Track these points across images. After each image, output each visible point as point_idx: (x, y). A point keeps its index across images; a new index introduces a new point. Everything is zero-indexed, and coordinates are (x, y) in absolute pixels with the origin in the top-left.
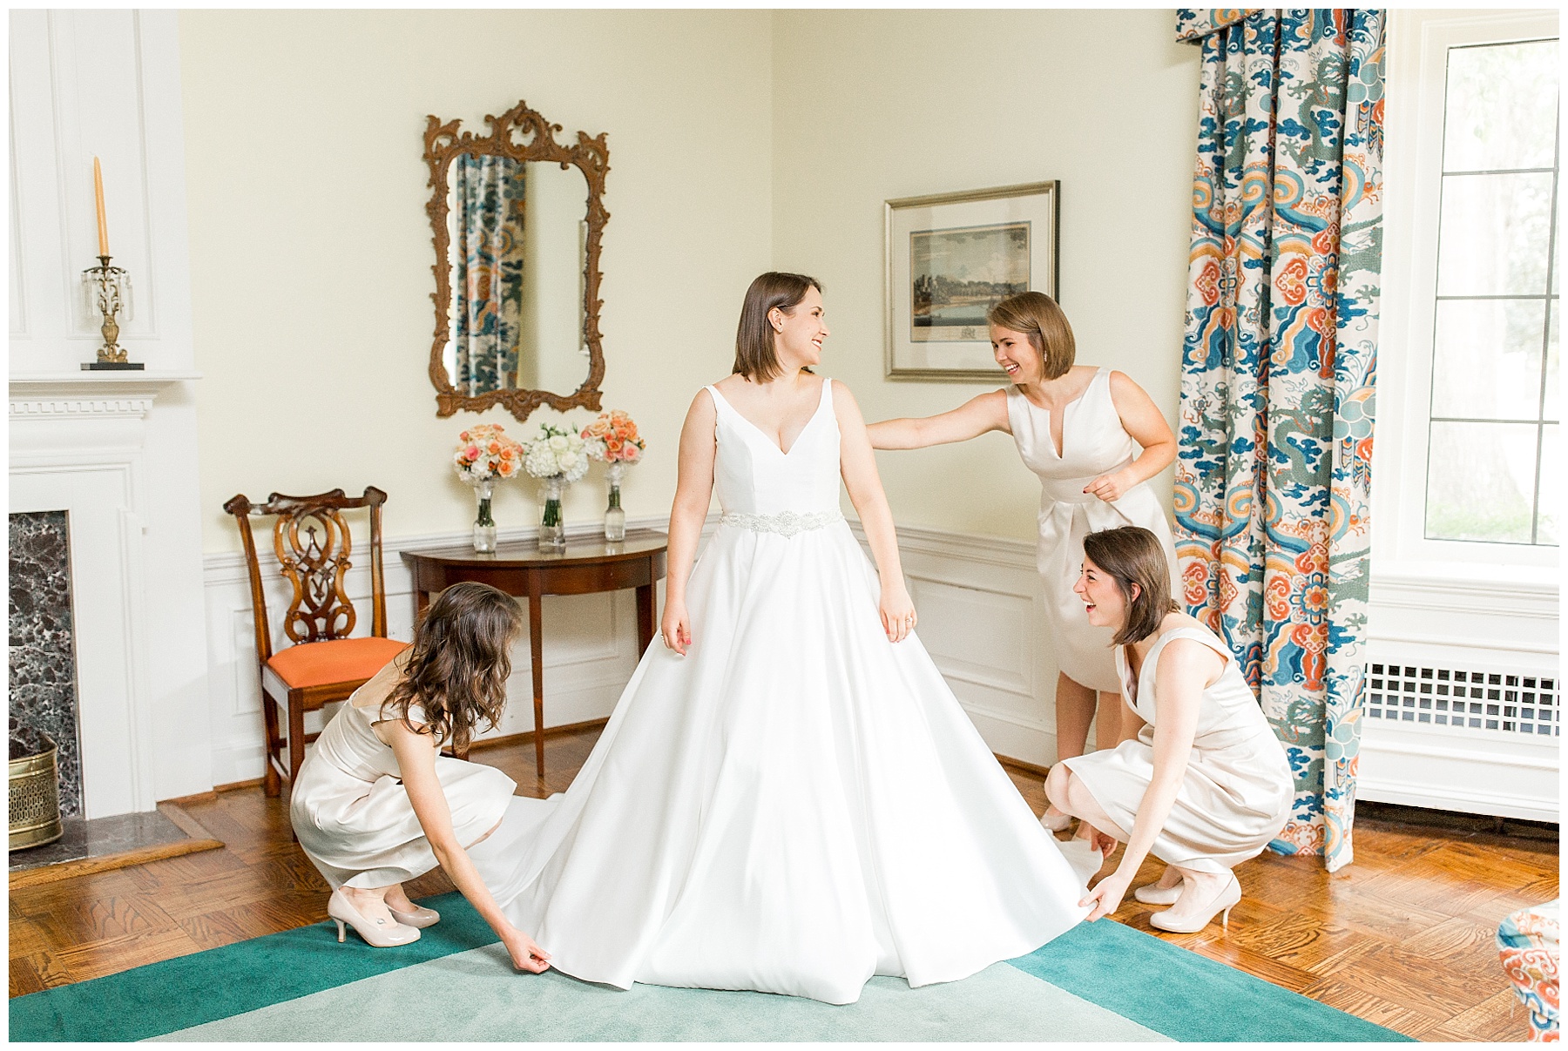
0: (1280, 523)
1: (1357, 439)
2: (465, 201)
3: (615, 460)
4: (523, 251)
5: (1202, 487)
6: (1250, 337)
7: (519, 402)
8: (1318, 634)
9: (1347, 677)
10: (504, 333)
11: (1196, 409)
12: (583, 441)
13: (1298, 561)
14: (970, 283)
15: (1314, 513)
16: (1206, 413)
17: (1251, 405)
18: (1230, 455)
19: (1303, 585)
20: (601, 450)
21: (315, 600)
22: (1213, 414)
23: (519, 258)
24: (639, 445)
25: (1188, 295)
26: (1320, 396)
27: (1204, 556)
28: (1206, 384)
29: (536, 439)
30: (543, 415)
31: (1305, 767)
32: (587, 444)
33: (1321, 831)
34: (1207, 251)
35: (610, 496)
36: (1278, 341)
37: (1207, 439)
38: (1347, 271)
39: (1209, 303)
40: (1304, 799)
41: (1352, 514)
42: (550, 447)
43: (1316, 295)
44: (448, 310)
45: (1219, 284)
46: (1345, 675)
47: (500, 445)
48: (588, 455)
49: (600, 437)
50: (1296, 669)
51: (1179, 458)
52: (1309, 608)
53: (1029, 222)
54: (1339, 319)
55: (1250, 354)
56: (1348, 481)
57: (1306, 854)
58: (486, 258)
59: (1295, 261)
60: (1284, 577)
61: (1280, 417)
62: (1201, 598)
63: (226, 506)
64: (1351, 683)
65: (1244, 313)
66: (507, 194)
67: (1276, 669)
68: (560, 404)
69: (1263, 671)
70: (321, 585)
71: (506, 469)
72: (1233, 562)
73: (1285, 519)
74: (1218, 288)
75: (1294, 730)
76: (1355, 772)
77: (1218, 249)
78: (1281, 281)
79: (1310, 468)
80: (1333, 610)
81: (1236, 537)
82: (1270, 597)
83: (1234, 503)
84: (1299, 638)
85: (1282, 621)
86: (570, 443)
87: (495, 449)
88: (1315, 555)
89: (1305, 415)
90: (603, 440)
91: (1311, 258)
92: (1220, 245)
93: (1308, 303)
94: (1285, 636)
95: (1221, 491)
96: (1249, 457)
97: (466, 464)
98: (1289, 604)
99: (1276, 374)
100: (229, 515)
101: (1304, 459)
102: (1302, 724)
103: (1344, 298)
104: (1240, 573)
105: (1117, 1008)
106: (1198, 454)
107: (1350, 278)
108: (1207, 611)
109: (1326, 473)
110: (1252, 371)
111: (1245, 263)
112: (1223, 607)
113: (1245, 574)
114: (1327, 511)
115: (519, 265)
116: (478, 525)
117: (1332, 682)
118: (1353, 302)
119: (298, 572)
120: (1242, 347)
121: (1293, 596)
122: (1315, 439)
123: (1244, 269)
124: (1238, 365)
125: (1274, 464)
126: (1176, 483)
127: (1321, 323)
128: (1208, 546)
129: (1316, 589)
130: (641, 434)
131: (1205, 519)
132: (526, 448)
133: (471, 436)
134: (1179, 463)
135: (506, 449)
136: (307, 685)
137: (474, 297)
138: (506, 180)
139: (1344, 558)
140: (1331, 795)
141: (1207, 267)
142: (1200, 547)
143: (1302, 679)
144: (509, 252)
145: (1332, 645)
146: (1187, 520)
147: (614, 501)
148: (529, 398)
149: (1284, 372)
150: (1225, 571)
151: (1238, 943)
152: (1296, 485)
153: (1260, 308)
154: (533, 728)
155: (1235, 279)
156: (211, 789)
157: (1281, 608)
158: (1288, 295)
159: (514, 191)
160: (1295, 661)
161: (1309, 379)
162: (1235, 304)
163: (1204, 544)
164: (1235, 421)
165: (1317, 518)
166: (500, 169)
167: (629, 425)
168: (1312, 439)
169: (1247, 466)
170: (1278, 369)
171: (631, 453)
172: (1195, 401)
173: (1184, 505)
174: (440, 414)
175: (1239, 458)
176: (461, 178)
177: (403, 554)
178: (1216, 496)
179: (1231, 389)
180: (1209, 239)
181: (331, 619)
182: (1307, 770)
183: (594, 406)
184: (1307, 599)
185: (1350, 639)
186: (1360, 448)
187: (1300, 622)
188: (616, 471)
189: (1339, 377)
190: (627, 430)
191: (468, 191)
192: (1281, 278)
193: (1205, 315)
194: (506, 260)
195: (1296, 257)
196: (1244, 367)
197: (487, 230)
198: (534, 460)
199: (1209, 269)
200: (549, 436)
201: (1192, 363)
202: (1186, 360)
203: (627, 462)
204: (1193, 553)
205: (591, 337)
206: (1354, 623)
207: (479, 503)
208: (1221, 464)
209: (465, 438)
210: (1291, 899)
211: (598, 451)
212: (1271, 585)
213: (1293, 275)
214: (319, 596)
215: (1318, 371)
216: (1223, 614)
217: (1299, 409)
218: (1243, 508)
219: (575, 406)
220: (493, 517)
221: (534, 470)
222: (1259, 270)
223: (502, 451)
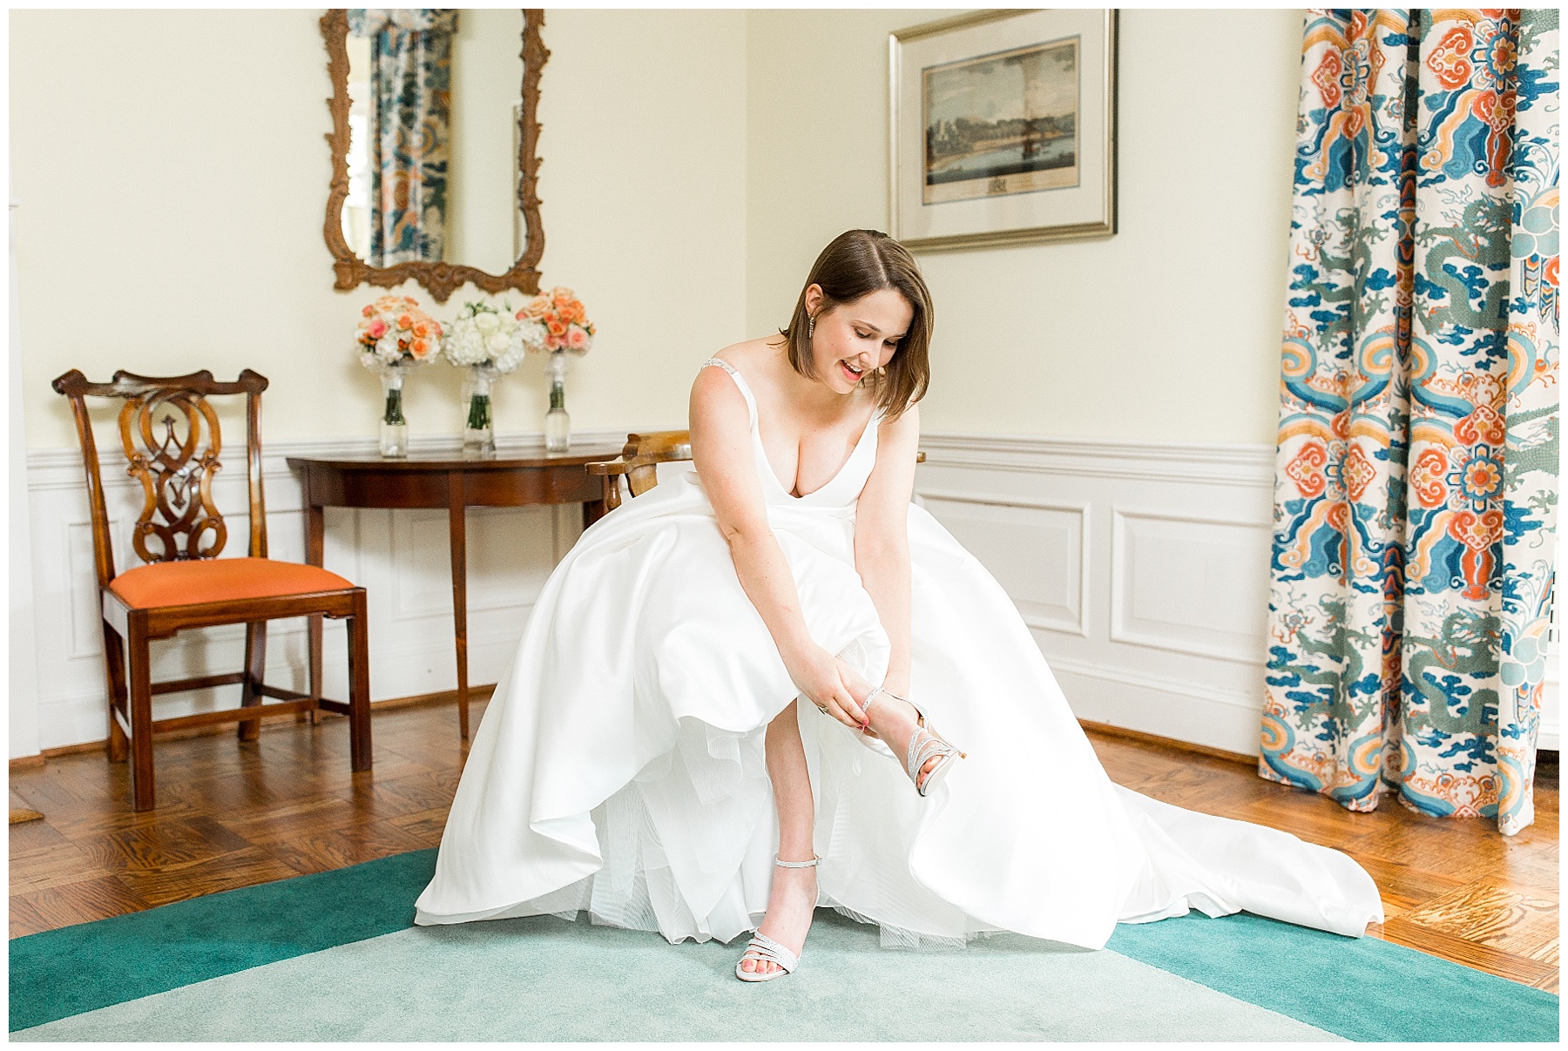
0: (1434, 379)
1: (1545, 257)
2: (379, 99)
3: (557, 348)
4: (448, 151)
5: (1319, 344)
6: (1392, 136)
7: (438, 279)
8: (1481, 524)
9: (1531, 575)
10: (425, 247)
11: (1312, 242)
12: (518, 323)
13: (1458, 429)
14: (1000, 123)
15: (1479, 365)
16: (1324, 247)
17: (1393, 226)
18: (1364, 293)
19: (1464, 460)
20: (541, 335)
21: (174, 509)
22: (1334, 249)
23: (443, 158)
24: (587, 329)
25: (1301, 94)
26: (1487, 209)
27: (1321, 434)
28: (1325, 210)
29: (459, 318)
30: (468, 293)
31: (1465, 701)
32: (522, 327)
33: (1488, 785)
34: (1327, 36)
35: (552, 395)
36: (1431, 138)
37: (1325, 282)
38: (1531, 33)
39: (1329, 105)
40: (1463, 743)
41: (1538, 358)
42: (476, 326)
43: (1484, 73)
44: (347, 155)
45: (1341, 80)
46: (1528, 572)
47: (413, 319)
48: (524, 341)
49: (540, 317)
50: (1454, 571)
51: (1289, 307)
52: (1471, 491)
53: (1078, 37)
54: (1519, 99)
55: (1392, 158)
56: (1533, 313)
57: (1466, 815)
58: (404, 160)
59: (1454, 31)
60: (1439, 450)
61: (1433, 239)
62: (1317, 489)
63: (55, 383)
64: (1536, 584)
65: (1384, 105)
66: (428, 83)
67: (1427, 572)
68: (490, 284)
69: (1408, 576)
70: (181, 491)
71: (420, 348)
72: (1368, 432)
73: (1441, 373)
74: (1339, 85)
75: (1450, 652)
76: (1539, 703)
77: (1340, 36)
78: (1435, 60)
79: (1474, 304)
80: (1512, 486)
81: (1373, 400)
82: (1418, 478)
83: (1369, 355)
84: (1458, 530)
85: (1436, 508)
86: (501, 323)
87: (406, 324)
88: (1479, 421)
89: (1468, 234)
90: (544, 323)
91: (1478, 25)
92: (1341, 30)
93: (1474, 85)
94: (1440, 528)
95: (1345, 349)
96: (1390, 295)
97: (370, 343)
98: (1445, 485)
99: (1425, 184)
100: (58, 396)
101: (1467, 291)
102: (1462, 644)
103: (1528, 69)
104: (1378, 446)
105: (1287, 1009)
106: (1313, 301)
107: (1537, 42)
108: (1325, 505)
109: (1499, 309)
110: (1395, 181)
111: (1385, 40)
112: (1354, 494)
113: (1385, 448)
114: (1495, 362)
115: (443, 167)
116: (384, 423)
117: (1510, 582)
118: (1541, 74)
119: (150, 472)
120: (1381, 150)
121: (1450, 475)
122: (1480, 266)
123: (1384, 48)
124: (1375, 174)
125: (1425, 302)
126: (1285, 340)
127: (1489, 111)
128: (1326, 421)
129: (1479, 465)
130: (591, 316)
131: (1324, 385)
132: (444, 328)
133: (378, 309)
134: (1289, 313)
135: (420, 324)
136: (155, 606)
137: (390, 206)
138: (428, 66)
139: (1526, 416)
140: (1509, 733)
141: (1326, 57)
142: (1317, 423)
143: (1461, 584)
144: (430, 151)
145: (1511, 533)
146: (1301, 387)
147: (556, 400)
148: (450, 273)
149: (1440, 179)
150: (1357, 446)
151: (1420, 923)
152: (1457, 328)
153: (1403, 100)
154: (455, 686)
155: (1367, 66)
156: (38, 753)
157: (1434, 492)
158: (1445, 77)
159: (436, 79)
160: (1453, 561)
161: (1474, 186)
162: (1368, 99)
163: (1322, 419)
164: (1371, 248)
165: (1482, 372)
166: (421, 54)
167: (575, 304)
168: (1477, 265)
169: (1389, 306)
170: (1430, 176)
171: (577, 338)
172: (1311, 231)
173: (1297, 368)
174: (339, 287)
175: (1377, 296)
176: (375, 70)
177: (289, 460)
178: (1337, 356)
179: (1362, 211)
180: (1329, 20)
181: (195, 535)
182: (1466, 705)
183: (530, 288)
184: (1468, 479)
185: (1535, 525)
186: (1549, 270)
187: (1460, 509)
188: (560, 363)
189: (1521, 176)
190: (572, 310)
191: (383, 86)
192: (1435, 56)
193: (1324, 119)
194: (428, 160)
195: (1456, 26)
196: (1385, 176)
197: (405, 128)
198: (456, 344)
199: (1329, 60)
200: (475, 313)
201: (1307, 182)
202: (1299, 178)
203: (573, 351)
204: (1308, 430)
205: (528, 204)
206: (1541, 503)
207: (387, 395)
208: (1344, 313)
209: (369, 312)
210: (1470, 868)
211: (537, 337)
212: (1419, 462)
213: (1452, 51)
214: (178, 504)
215: (1486, 175)
216: (1354, 503)
217: (1461, 225)
218: (1383, 361)
219: (508, 287)
220: (405, 413)
221: (456, 355)
222: (1403, 50)
223: (415, 326)
